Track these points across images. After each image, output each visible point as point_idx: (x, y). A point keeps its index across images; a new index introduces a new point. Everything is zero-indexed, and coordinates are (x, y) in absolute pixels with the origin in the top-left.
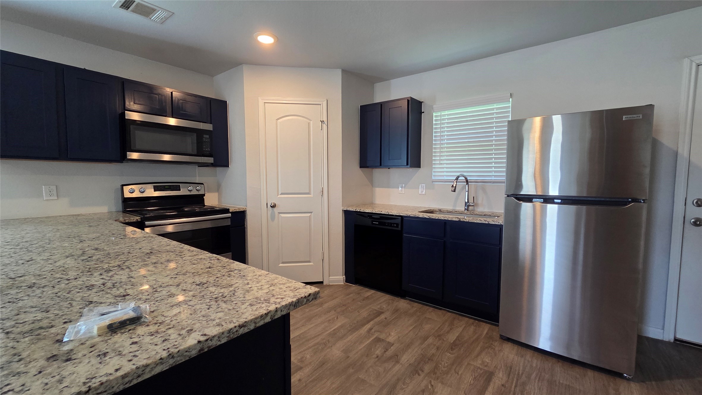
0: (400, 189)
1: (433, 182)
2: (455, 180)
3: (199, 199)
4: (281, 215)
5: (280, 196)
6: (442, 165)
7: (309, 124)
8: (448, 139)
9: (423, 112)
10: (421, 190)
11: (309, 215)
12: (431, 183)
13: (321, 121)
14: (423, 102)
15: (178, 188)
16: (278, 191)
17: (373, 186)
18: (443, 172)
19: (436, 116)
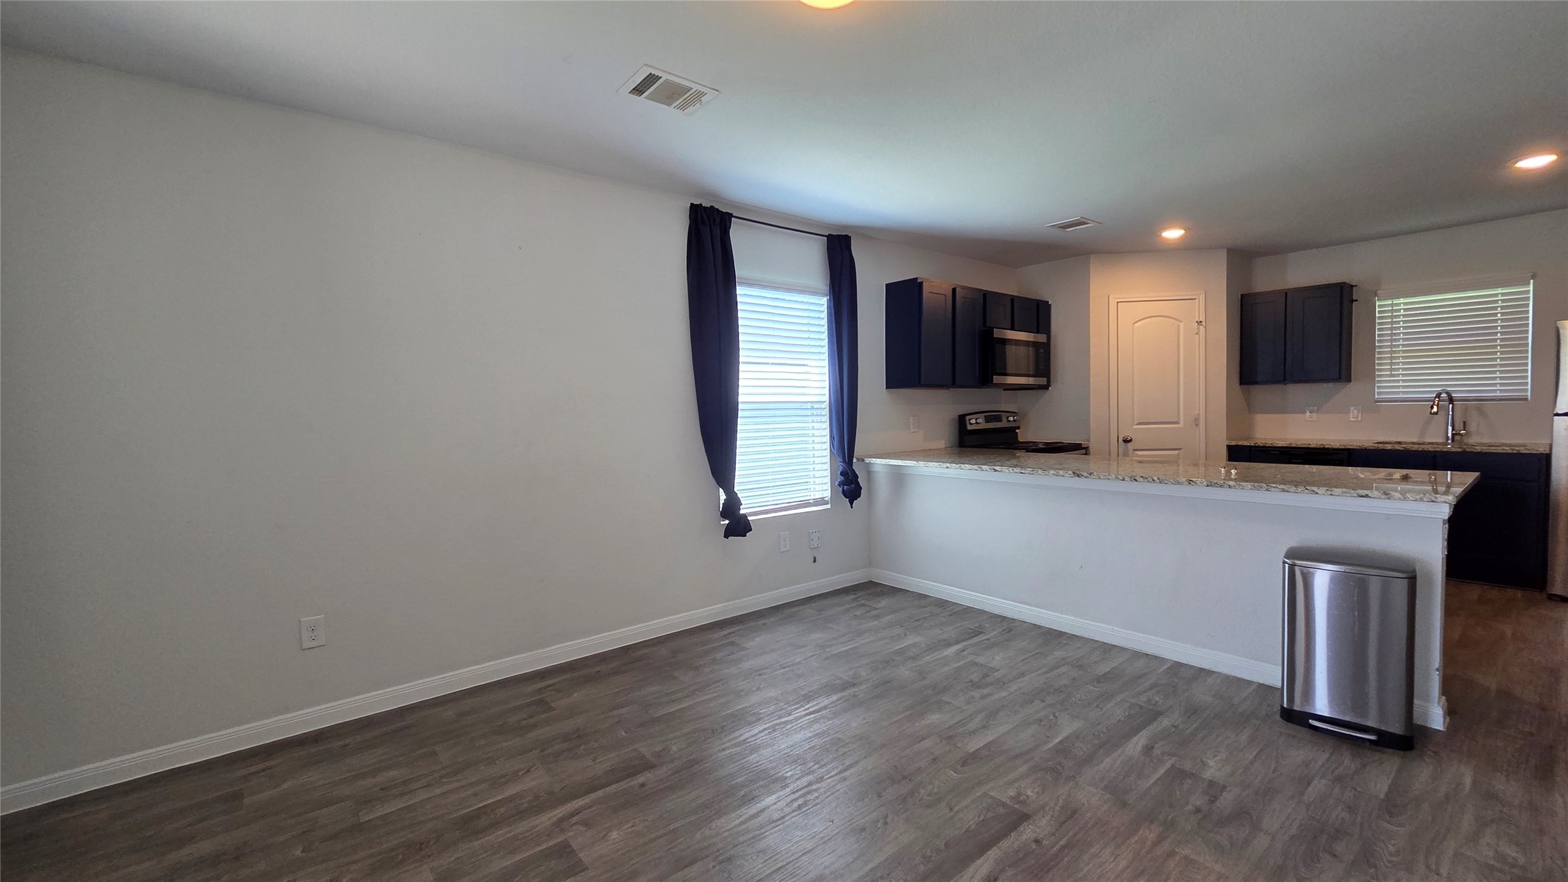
0: (1308, 414)
1: (1377, 402)
2: (1436, 398)
3: (1012, 431)
4: (1137, 452)
5: (1135, 427)
6: (1394, 377)
7: (1179, 326)
8: (1404, 340)
9: (1356, 300)
10: (1354, 414)
11: (1177, 452)
12: (1373, 406)
13: (1197, 322)
14: (1356, 286)
15: (999, 419)
16: (1133, 421)
17: (1250, 411)
18: (1398, 387)
19: (1380, 306)
